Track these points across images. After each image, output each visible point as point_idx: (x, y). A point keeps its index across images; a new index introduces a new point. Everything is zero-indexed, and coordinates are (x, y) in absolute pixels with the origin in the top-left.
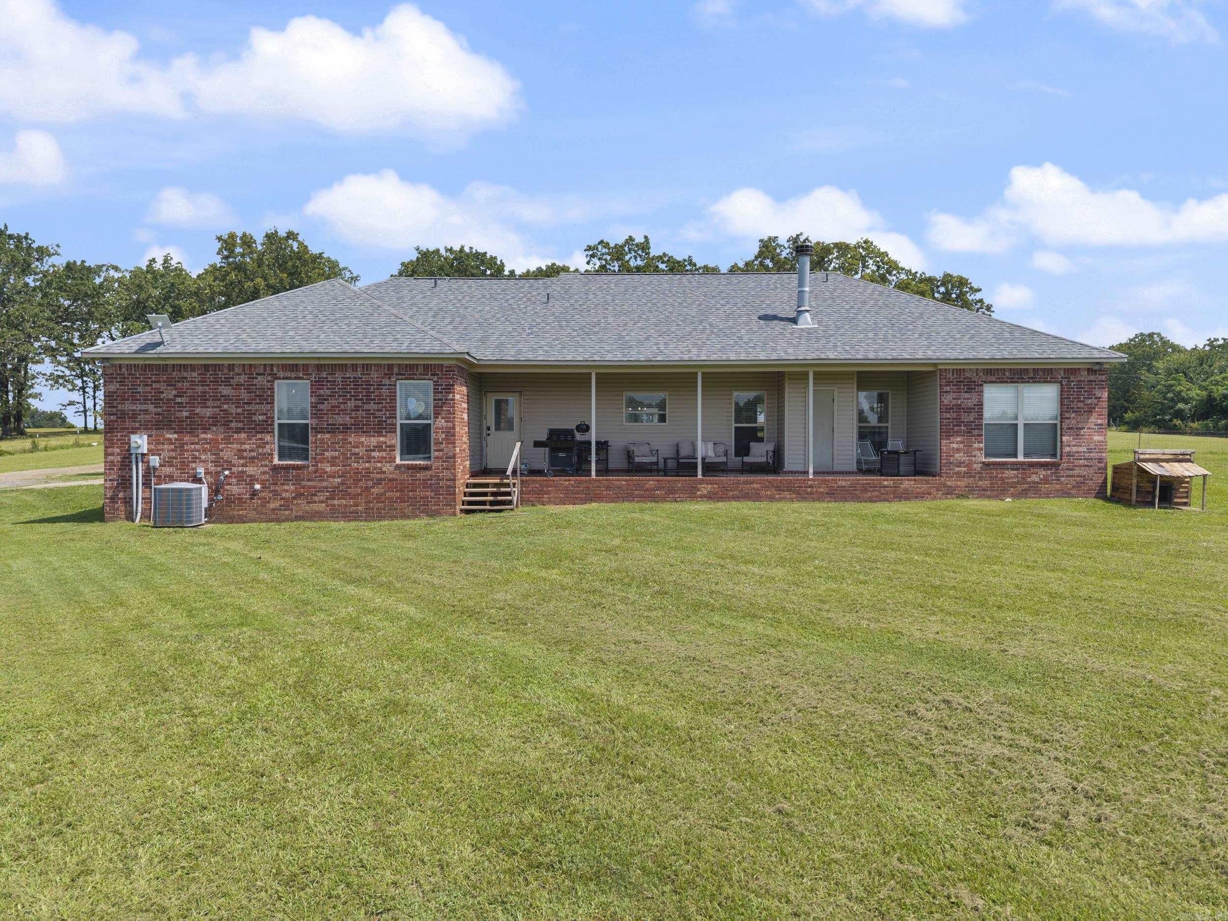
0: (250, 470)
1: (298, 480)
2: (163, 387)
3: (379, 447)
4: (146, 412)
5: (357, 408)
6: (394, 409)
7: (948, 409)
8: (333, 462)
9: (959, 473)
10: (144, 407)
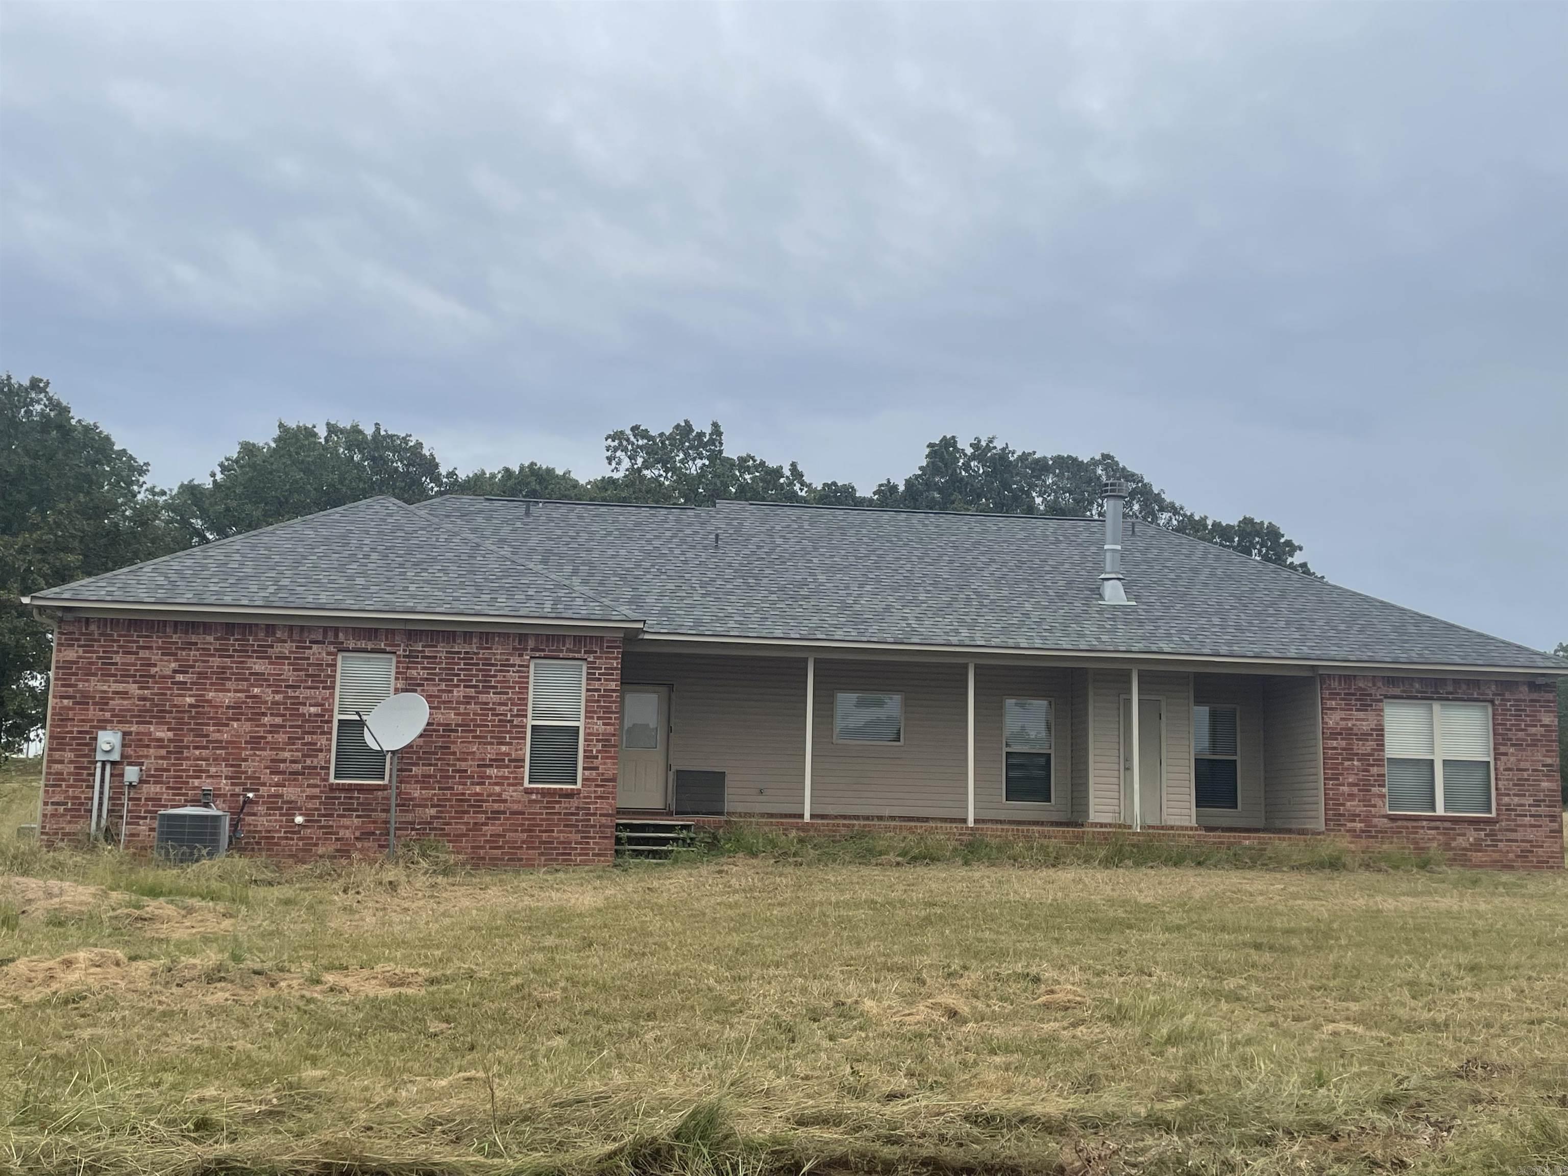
0: (290, 792)
1: (367, 809)
2: (155, 656)
3: (498, 761)
4: (124, 694)
5: (468, 700)
6: (524, 701)
7: (1334, 735)
8: (424, 783)
9: (1352, 831)
10: (121, 687)
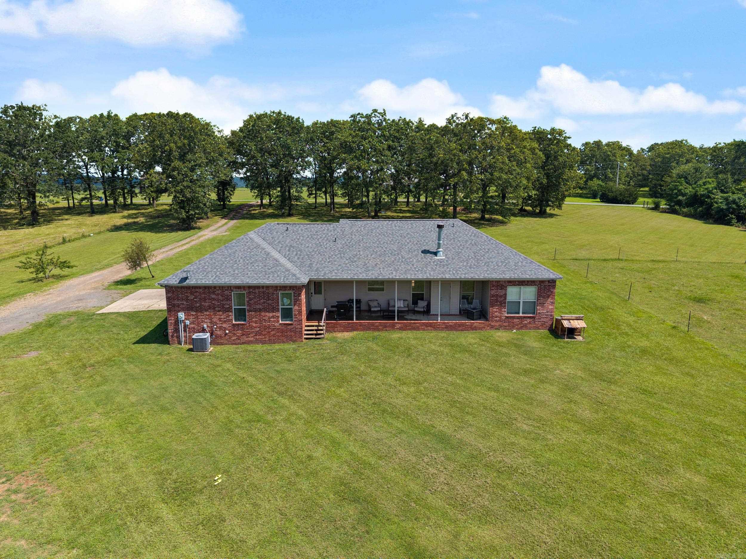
0: (224, 325)
1: (243, 329)
2: (189, 295)
3: (273, 317)
4: (183, 304)
5: (264, 303)
6: (278, 303)
7: (493, 296)
8: (256, 322)
9: (496, 320)
10: (182, 302)
